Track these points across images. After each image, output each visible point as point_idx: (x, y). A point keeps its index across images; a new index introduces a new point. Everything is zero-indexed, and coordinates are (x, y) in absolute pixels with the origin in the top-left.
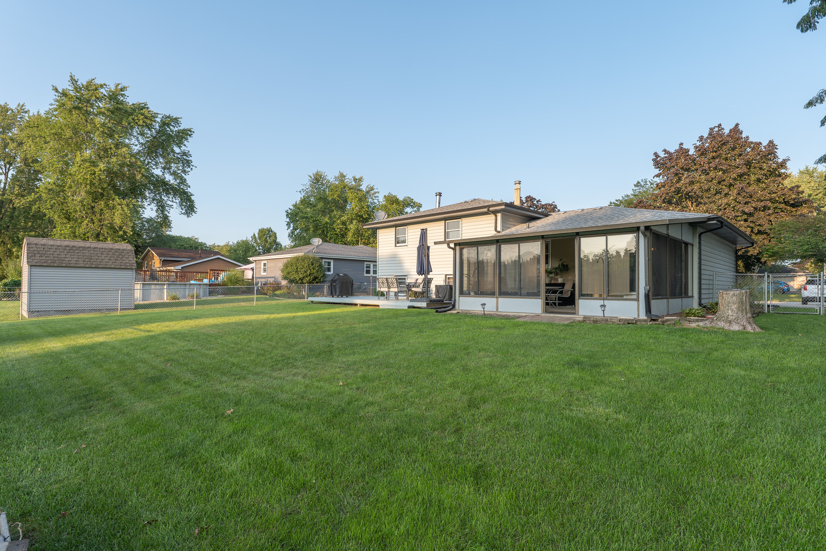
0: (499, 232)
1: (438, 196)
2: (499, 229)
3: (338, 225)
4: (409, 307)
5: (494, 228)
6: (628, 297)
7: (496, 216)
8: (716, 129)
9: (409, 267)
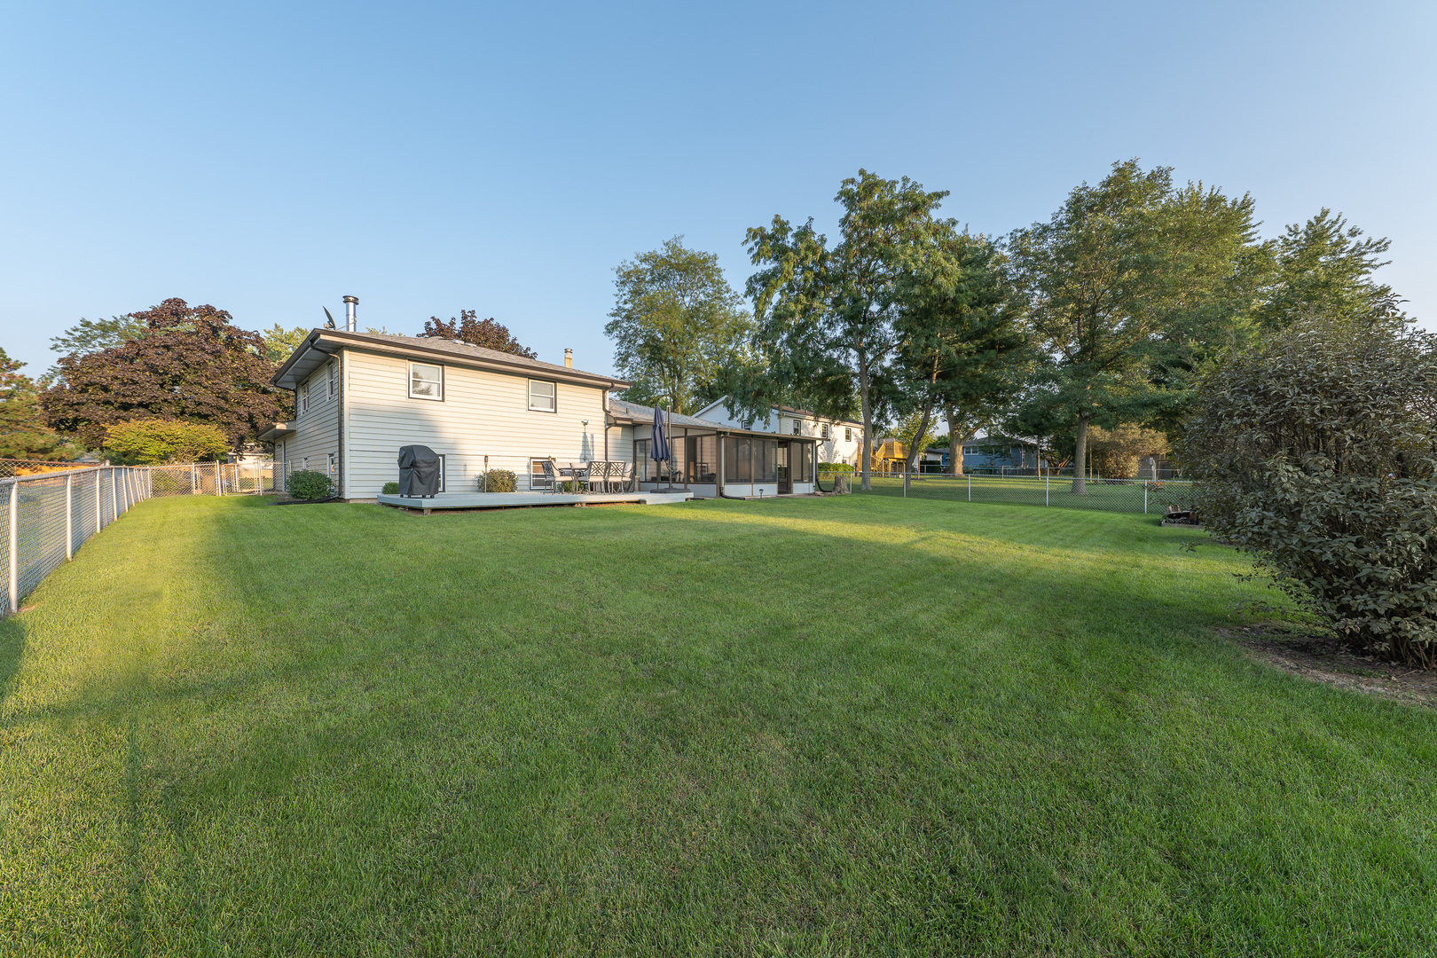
0: (609, 412)
1: (351, 304)
2: (608, 407)
9: (452, 441)
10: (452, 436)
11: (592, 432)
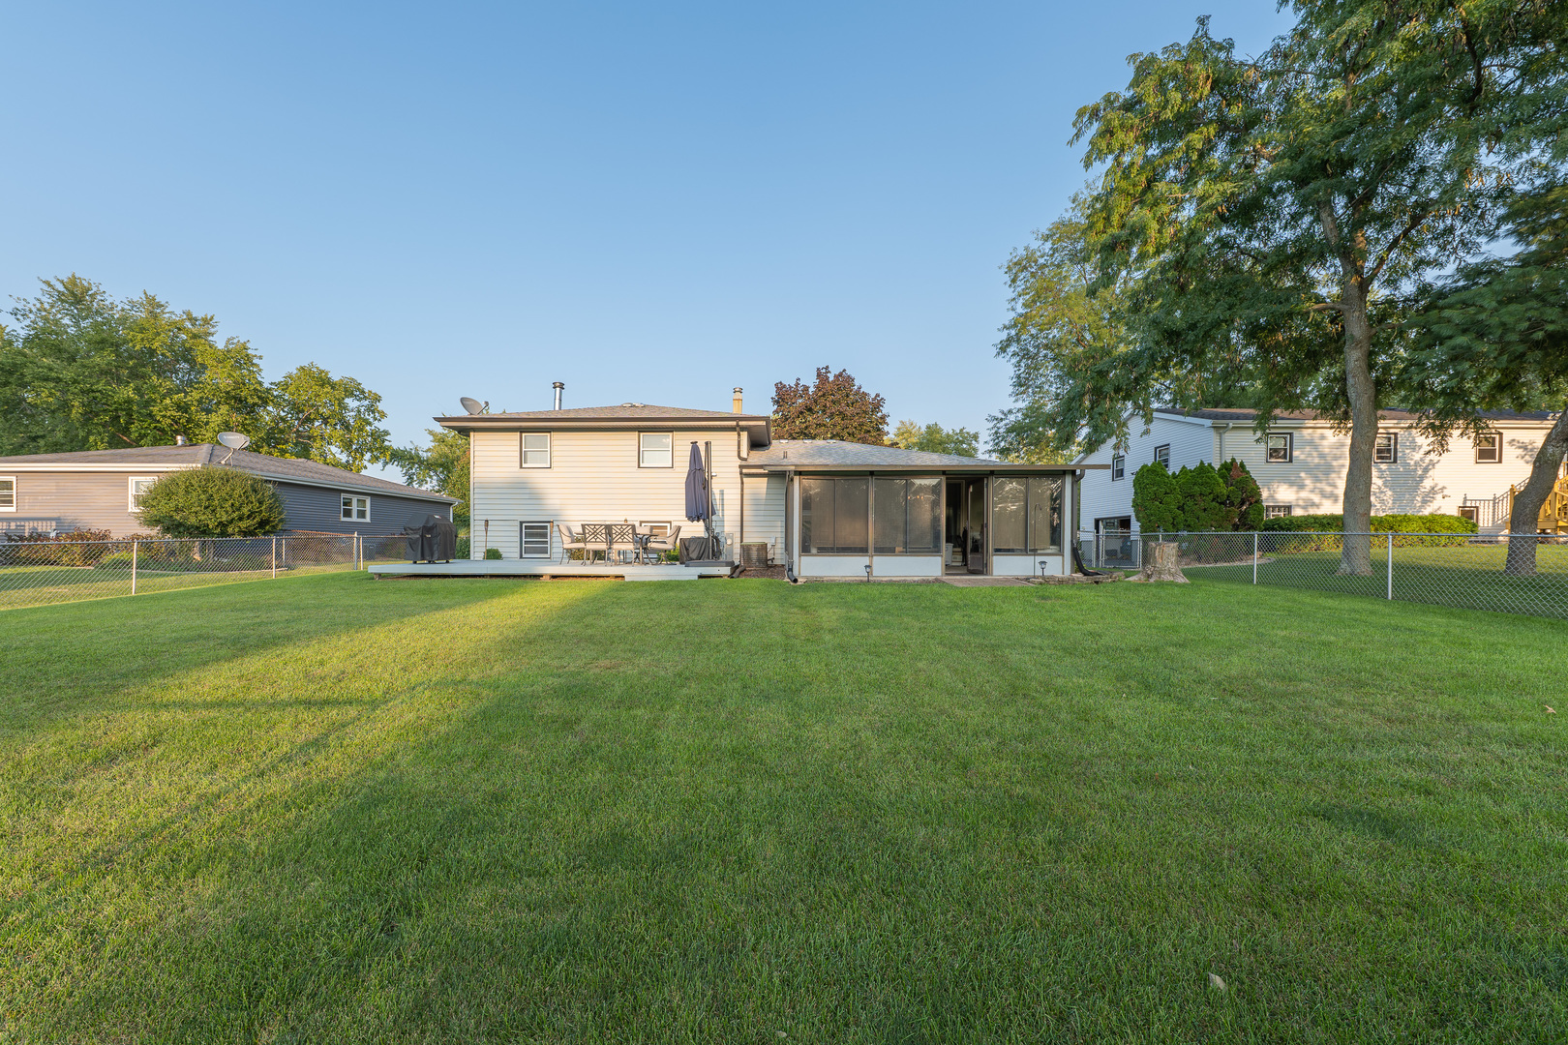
0: (745, 460)
1: (558, 389)
2: (744, 454)
3: (166, 409)
4: (700, 577)
5: (736, 453)
6: (1042, 552)
7: (739, 435)
8: (824, 371)
9: (557, 507)
10: (558, 502)
11: (722, 486)
